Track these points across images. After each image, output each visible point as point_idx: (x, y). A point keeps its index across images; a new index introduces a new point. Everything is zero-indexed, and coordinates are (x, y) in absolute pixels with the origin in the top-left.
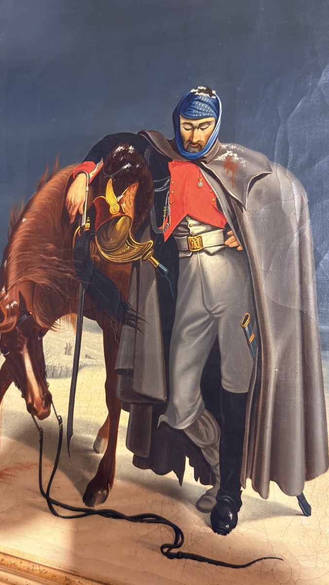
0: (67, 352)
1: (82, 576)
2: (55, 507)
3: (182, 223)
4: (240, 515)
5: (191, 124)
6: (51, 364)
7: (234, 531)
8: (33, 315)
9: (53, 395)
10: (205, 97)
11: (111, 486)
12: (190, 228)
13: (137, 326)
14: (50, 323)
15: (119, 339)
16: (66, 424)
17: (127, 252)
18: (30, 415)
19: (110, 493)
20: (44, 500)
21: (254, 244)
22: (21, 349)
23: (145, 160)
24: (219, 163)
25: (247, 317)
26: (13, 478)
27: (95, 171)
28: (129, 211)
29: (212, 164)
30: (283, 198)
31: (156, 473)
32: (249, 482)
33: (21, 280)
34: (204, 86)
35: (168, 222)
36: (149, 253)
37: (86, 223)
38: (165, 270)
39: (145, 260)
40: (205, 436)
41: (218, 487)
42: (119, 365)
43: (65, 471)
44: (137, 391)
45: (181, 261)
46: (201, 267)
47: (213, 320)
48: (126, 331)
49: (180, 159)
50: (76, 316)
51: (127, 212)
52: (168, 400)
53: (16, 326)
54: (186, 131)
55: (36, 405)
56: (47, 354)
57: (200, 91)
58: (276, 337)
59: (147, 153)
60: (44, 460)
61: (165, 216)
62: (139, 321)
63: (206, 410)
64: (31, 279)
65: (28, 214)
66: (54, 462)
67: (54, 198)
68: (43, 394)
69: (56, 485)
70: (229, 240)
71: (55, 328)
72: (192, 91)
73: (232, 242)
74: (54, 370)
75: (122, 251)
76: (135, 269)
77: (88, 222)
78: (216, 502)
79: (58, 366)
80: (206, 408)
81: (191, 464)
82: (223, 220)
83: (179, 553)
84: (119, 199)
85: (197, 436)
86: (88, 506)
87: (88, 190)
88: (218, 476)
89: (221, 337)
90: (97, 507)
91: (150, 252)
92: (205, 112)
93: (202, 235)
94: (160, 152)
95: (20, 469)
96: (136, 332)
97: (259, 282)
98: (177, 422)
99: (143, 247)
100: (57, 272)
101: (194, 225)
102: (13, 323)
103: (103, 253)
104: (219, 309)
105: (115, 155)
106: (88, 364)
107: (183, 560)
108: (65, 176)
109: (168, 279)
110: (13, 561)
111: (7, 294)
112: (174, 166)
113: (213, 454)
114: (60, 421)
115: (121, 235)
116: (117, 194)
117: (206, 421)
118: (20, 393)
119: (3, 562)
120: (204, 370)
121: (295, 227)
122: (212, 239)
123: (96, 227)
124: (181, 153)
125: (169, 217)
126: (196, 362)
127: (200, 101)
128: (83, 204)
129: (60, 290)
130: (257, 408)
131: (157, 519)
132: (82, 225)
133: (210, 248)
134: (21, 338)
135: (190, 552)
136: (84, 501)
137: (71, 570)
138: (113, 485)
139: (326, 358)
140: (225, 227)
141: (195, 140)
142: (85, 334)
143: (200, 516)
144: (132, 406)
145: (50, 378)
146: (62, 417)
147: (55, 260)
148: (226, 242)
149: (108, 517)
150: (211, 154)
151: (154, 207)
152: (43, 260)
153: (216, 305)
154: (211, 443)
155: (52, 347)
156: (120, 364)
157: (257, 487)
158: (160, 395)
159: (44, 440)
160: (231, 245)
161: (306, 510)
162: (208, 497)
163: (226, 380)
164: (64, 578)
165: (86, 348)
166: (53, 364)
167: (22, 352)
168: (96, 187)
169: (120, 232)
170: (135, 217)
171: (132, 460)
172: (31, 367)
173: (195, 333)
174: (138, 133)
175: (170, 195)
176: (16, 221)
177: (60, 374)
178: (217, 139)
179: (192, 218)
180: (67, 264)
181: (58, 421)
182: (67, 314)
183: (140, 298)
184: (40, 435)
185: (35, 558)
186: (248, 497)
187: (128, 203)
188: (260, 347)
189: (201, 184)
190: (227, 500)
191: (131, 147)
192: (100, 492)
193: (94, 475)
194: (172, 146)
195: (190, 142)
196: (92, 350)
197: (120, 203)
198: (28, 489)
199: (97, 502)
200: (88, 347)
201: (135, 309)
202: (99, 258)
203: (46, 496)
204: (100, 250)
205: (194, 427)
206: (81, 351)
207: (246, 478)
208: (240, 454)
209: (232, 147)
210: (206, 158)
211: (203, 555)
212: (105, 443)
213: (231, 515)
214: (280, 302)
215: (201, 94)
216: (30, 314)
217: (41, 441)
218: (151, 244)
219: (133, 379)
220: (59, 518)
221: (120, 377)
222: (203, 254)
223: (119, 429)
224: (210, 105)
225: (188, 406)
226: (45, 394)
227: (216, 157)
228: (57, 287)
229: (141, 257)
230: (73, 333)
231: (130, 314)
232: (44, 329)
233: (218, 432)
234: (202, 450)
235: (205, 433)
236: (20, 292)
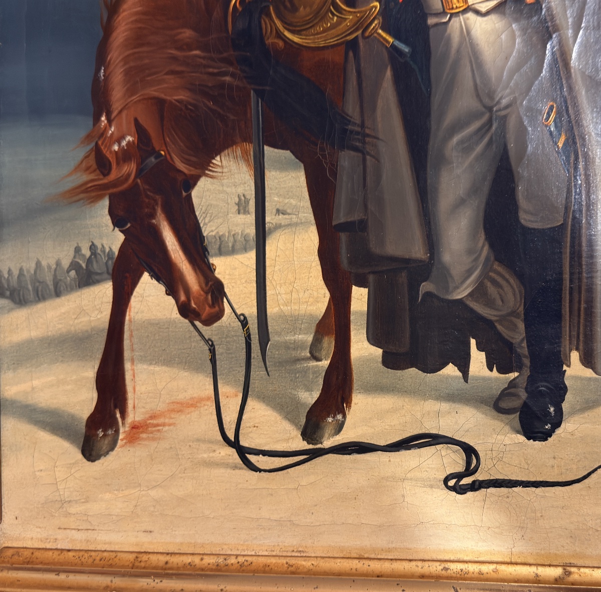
0: (241, 207)
2: (252, 458)
4: (565, 406)
6: (214, 233)
7: (558, 431)
8: (168, 156)
11: (349, 406)
13: (365, 148)
14: (203, 166)
15: (334, 174)
16: (256, 326)
17: (334, 26)
18: (187, 321)
19: (348, 417)
20: (232, 452)
22: (153, 215)
26: (166, 428)
31: (424, 372)
32: (575, 356)
33: (135, 98)
36: (374, 25)
38: (405, 49)
39: (369, 37)
40: (499, 302)
41: (527, 372)
42: (340, 217)
43: (264, 398)
45: (432, 32)
46: (468, 38)
47: (496, 120)
48: (346, 160)
50: (250, 148)
52: (432, 257)
53: (136, 177)
55: (195, 304)
56: (204, 218)
60: (222, 389)
62: (367, 139)
63: (497, 263)
64: (156, 94)
66: (241, 389)
68: (207, 284)
69: (251, 424)
71: (213, 172)
74: (221, 242)
75: (322, 27)
76: (351, 54)
78: (526, 395)
79: (227, 234)
80: (497, 259)
81: (480, 348)
83: (474, 482)
85: (485, 305)
88: (525, 357)
89: (511, 146)
90: (328, 443)
91: (376, 22)
95: (180, 411)
96: (364, 160)
98: (451, 289)
99: (363, 14)
100: (204, 77)
103: (288, 34)
104: (504, 103)
106: (282, 224)
107: (483, 491)
109: (412, 64)
110: (188, 560)
111: (110, 126)
113: (516, 326)
114: (244, 322)
117: (499, 279)
118: (162, 288)
119: (168, 566)
129: (214, 107)
131: (434, 439)
133: (480, 4)
135: (492, 478)
136: (304, 439)
142: (271, 176)
143: (502, 421)
144: (371, 278)
145: (216, 255)
146: (247, 315)
147: (196, 56)
149: (350, 454)
152: (174, 59)
153: (499, 96)
154: (510, 310)
155: (210, 205)
156: (342, 214)
158: (418, 252)
159: (217, 357)
162: (512, 390)
163: (526, 212)
165: (276, 199)
166: (218, 233)
167: (154, 221)
171: (380, 359)
172: (176, 243)
177: (233, 246)
180: (221, 60)
181: (239, 323)
182: (232, 146)
183: (367, 102)
184: (210, 349)
185: (225, 547)
186: (576, 378)
190: (543, 388)
192: (330, 420)
193: (316, 395)
196: (287, 201)
198: (198, 440)
199: (326, 435)
200: (279, 196)
201: (358, 121)
202: (281, 44)
203: (234, 444)
204: (282, 28)
205: (479, 292)
206: (267, 204)
207: (570, 350)
208: (559, 317)
211: (514, 478)
212: (329, 344)
213: (552, 409)
216: (161, 155)
217: (213, 361)
218: (376, 7)
219: (368, 235)
220: (263, 473)
221: (343, 237)
223: (352, 318)
225: (467, 261)
226: (210, 284)
229: (360, 32)
230: (248, 177)
231: (351, 132)
232: (192, 175)
233: (520, 292)
234: (496, 324)
235: (498, 297)
236: (136, 120)
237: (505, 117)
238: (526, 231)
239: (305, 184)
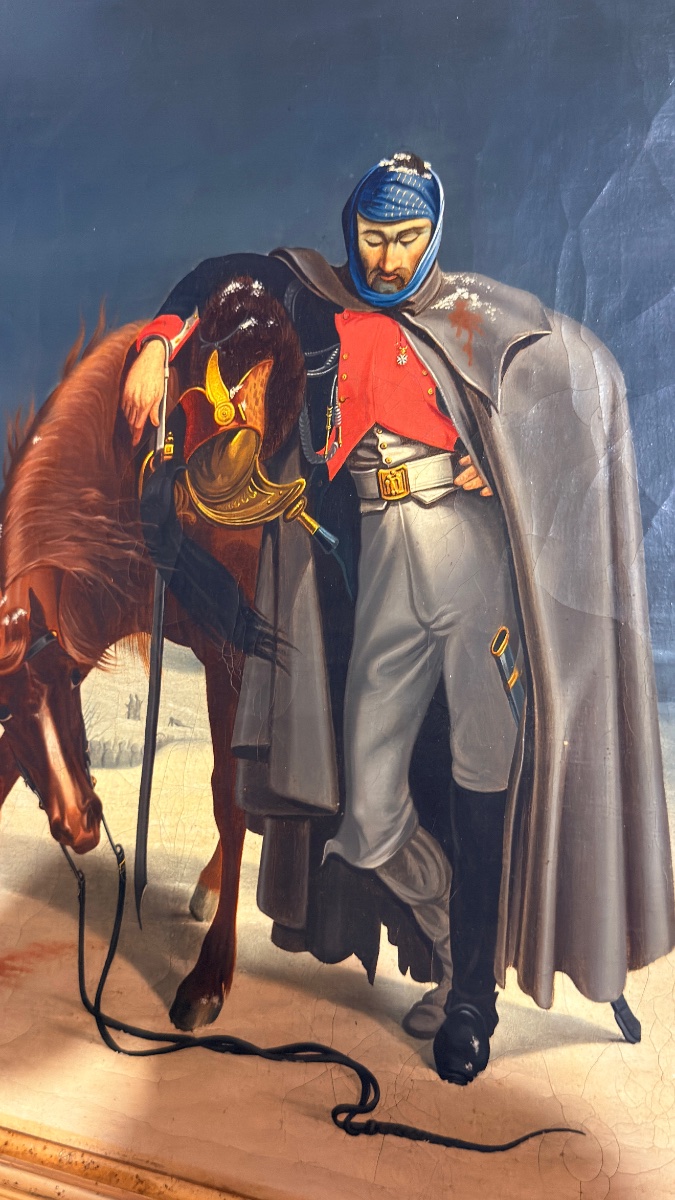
0: (132, 712)
1: (170, 1172)
2: (112, 1032)
3: (365, 441)
5: (380, 234)
6: (98, 739)
7: (482, 1076)
8: (60, 638)
9: (104, 802)
10: (408, 176)
11: (228, 987)
12: (383, 452)
13: (275, 656)
14: (95, 654)
15: (239, 686)
16: (133, 862)
17: (253, 503)
18: (57, 844)
20: (90, 1019)
21: (517, 483)
22: (36, 708)
23: (286, 309)
24: (440, 315)
25: (503, 634)
26: (23, 975)
27: (182, 335)
28: (254, 418)
29: (426, 316)
30: (574, 386)
31: (320, 960)
32: (511, 975)
33: (32, 564)
34: (407, 153)
35: (337, 440)
36: (298, 506)
37: (165, 443)
38: (332, 539)
40: (420, 881)
41: (448, 986)
42: (241, 739)
43: (133, 959)
44: (279, 791)
45: (364, 520)
46: (406, 534)
47: (433, 642)
48: (254, 666)
49: (359, 307)
50: (148, 639)
51: (251, 419)
52: (342, 808)
53: (24, 660)
54: (371, 248)
55: (70, 824)
56: (91, 719)
57: (399, 163)
58: (564, 675)
59: (290, 294)
60: (88, 937)
61: (329, 427)
62: (280, 646)
63: (421, 828)
64: (55, 562)
65: (45, 427)
66: (109, 940)
67: (96, 392)
68: (84, 802)
69: (115, 989)
70: (464, 475)
71: (106, 663)
72: (382, 164)
73: (470, 479)
74: (105, 750)
75: (240, 501)
76: (269, 539)
77: (171, 442)
78: (444, 1016)
79: (113, 742)
80: (421, 823)
81: (392, 940)
82: (450, 433)
83: (369, 1123)
84: (233, 392)
85: (403, 883)
86: (182, 1029)
87: (167, 375)
88: (448, 963)
89: (450, 677)
90: (199, 1032)
91: (300, 503)
92: (409, 207)
93: (408, 466)
94: (317, 293)
95: (40, 956)
96: (273, 671)
97: (528, 562)
98: (362, 854)
99: (286, 492)
100: (107, 548)
101: (391, 445)
102: (17, 656)
103: (201, 506)
104: (444, 620)
105: (223, 300)
106: (176, 737)
107: (380, 1137)
108: (120, 346)
109: (338, 558)
110: (29, 1144)
112: (346, 321)
113: (437, 917)
114: (120, 856)
115: (239, 467)
116: (230, 384)
117: (422, 850)
118: (35, 800)
119: (8, 1148)
120: (416, 747)
121: (600, 446)
122: (428, 474)
123: (186, 451)
124: (362, 294)
125: (338, 429)
126: (398, 730)
127: (398, 183)
128: (158, 404)
129: (115, 586)
130: (527, 823)
131: (324, 1055)
132: (158, 448)
133: (424, 493)
134: (34, 684)
135: (392, 1121)
136: (172, 1020)
137: (148, 1162)
138: (232, 987)
139: (668, 718)
140: (455, 448)
141: (389, 267)
142: (167, 675)
143: (412, 1046)
144: (268, 823)
145: (97, 766)
146: (124, 847)
147: (102, 522)
148: (459, 480)
149: (223, 1051)
150: (423, 295)
151: (306, 410)
152: (77, 522)
153: (440, 610)
154: (433, 895)
155: (99, 703)
156: (242, 736)
157: (529, 984)
158: (326, 799)
159: (87, 895)
160: (468, 486)
161: (631, 1031)
162: (427, 1007)
163: (462, 766)
164: (135, 1178)
165: (171, 705)
166: (103, 739)
167: (37, 715)
168: (185, 368)
169: (236, 461)
170: (267, 430)
171: (270, 933)
172: (57, 744)
173: (396, 668)
174: (270, 254)
175: (339, 383)
176: (20, 443)
177: (118, 759)
178: (437, 264)
179: (386, 431)
180: (127, 530)
181: (115, 856)
182: (129, 634)
183: (281, 599)
184: (79, 884)
185: (74, 1138)
186: (511, 1006)
187: (252, 401)
188: (530, 696)
189: (403, 359)
190: (467, 1012)
191: (257, 282)
192: (204, 1001)
193: (191, 965)
194: (341, 280)
195: (380, 270)
196: (182, 709)
197: (235, 401)
198: (56, 997)
199: (198, 1021)
200: (175, 702)
201: (270, 622)
202: (193, 517)
203: (94, 1010)
204: (196, 499)
205: (396, 864)
206: (160, 710)
207: (506, 966)
208: (494, 917)
209: (468, 280)
210: (412, 303)
211: (420, 1127)
212: (214, 899)
213: (476, 1044)
214: (570, 602)
215: (401, 169)
216: (53, 635)
217: (82, 899)
218: (302, 485)
219: (269, 767)
220: (121, 1055)
221: (241, 765)
222: (411, 505)
224: (420, 193)
225: (385, 819)
226: (88, 801)
227: (434, 301)
228: (107, 578)
229: (280, 514)
230: (143, 675)
231: (261, 633)
232: (83, 665)
233: (447, 873)
234: (415, 912)
235: (419, 875)
236: (31, 591)
237: (445, 638)
238: (461, 791)
239: (205, 692)
